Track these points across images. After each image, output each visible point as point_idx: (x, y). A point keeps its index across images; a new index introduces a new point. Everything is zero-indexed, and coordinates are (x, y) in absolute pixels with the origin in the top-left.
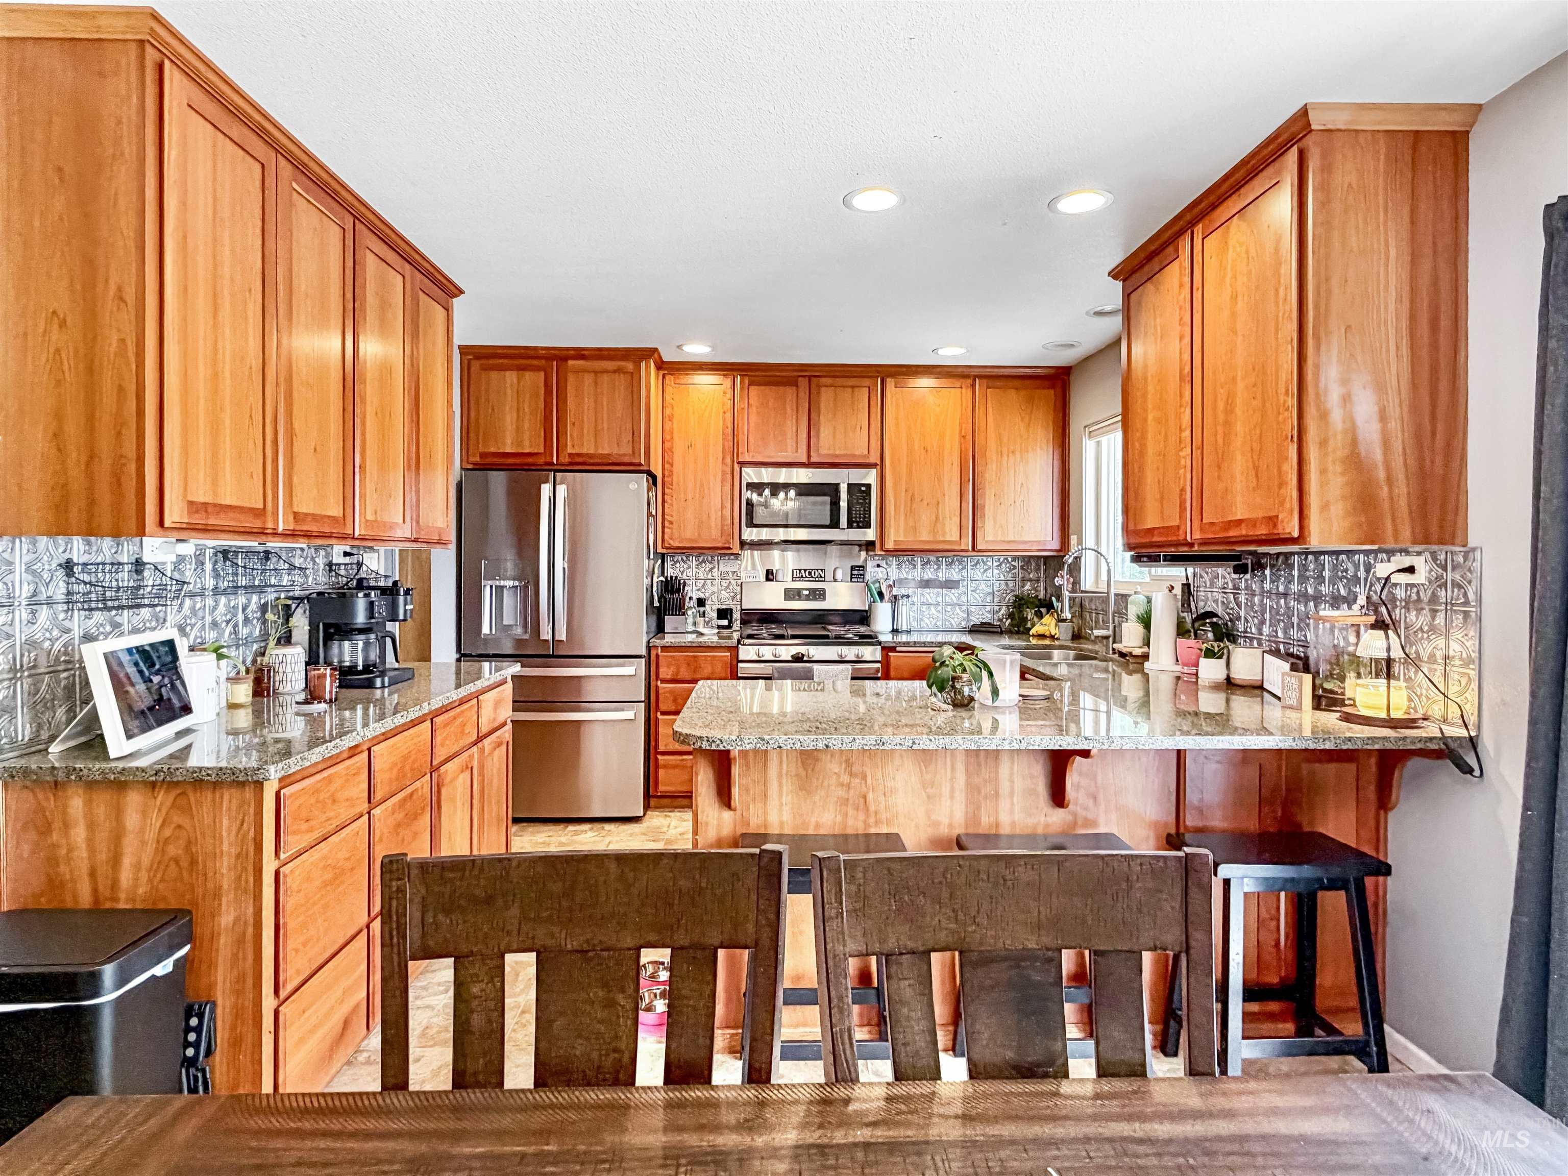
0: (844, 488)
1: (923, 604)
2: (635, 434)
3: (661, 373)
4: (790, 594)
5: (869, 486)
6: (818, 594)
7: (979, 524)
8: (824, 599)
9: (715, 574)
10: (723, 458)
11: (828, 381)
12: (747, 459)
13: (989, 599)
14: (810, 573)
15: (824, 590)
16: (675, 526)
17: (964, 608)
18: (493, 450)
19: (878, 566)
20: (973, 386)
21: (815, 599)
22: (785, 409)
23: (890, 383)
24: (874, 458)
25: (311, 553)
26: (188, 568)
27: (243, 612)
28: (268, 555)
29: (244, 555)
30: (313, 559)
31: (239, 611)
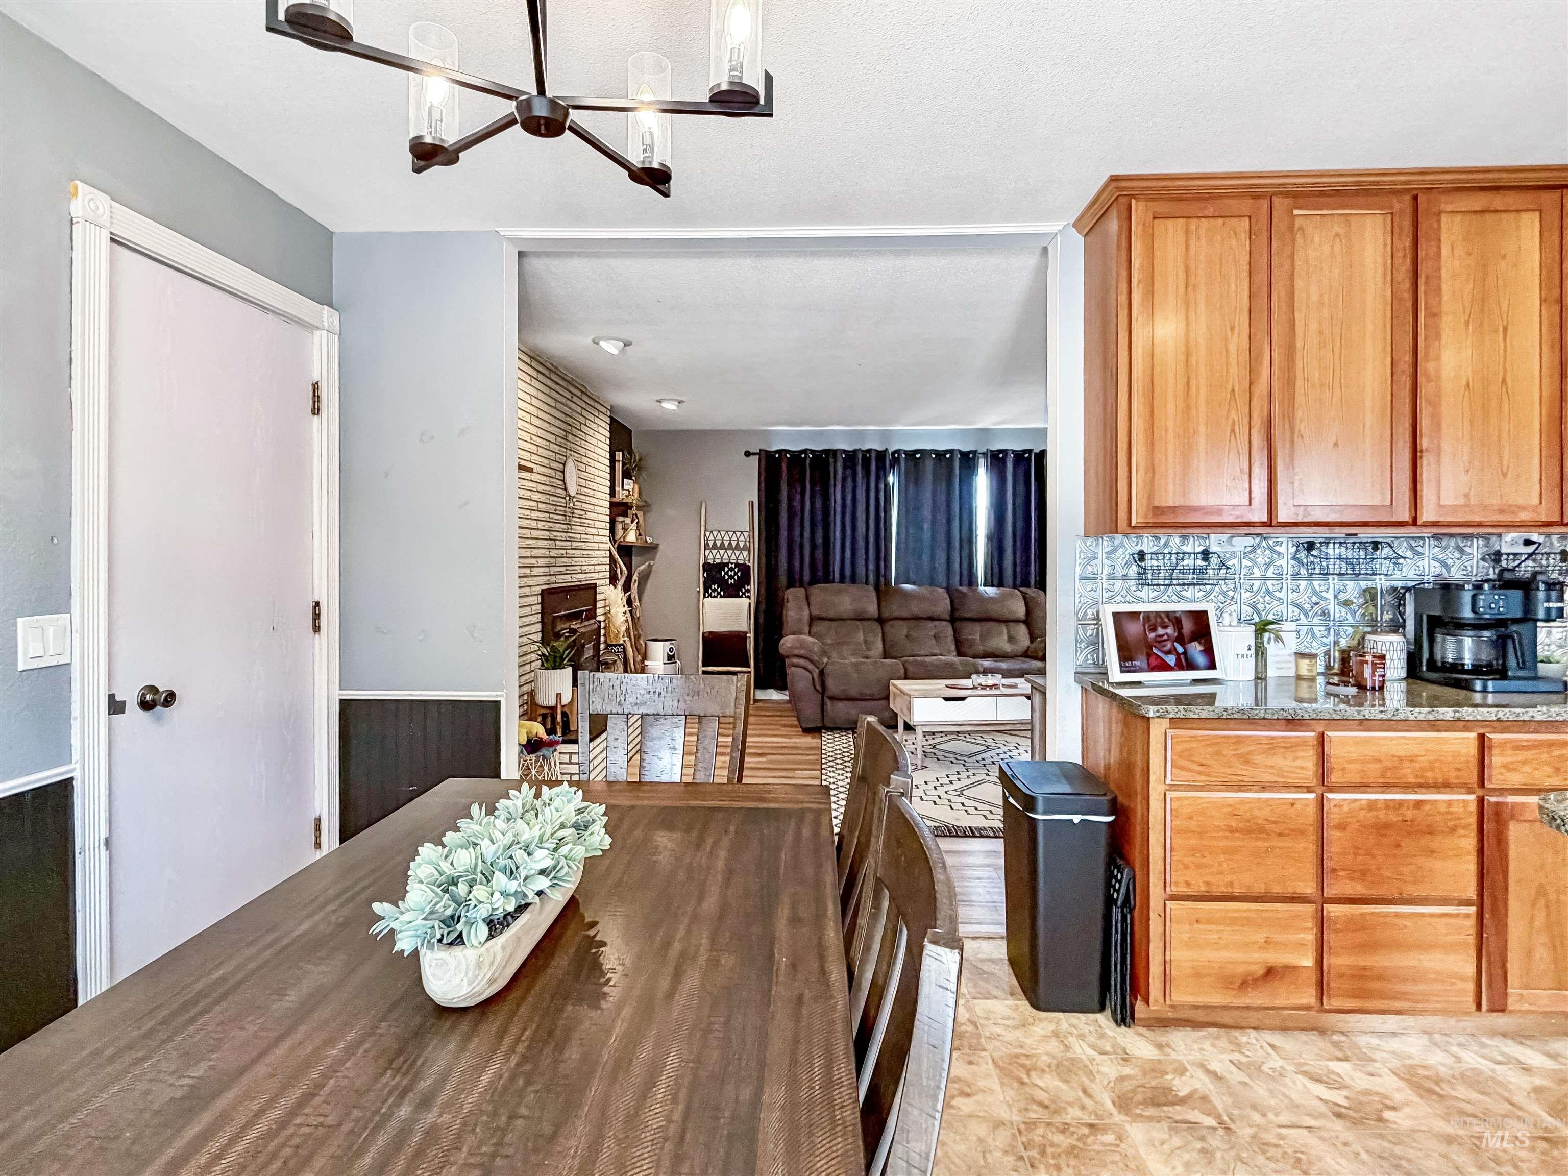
25: (1456, 543)
26: (1262, 557)
27: (1335, 597)
28: (1376, 545)
29: (1337, 546)
30: (1461, 551)
31: (1330, 596)
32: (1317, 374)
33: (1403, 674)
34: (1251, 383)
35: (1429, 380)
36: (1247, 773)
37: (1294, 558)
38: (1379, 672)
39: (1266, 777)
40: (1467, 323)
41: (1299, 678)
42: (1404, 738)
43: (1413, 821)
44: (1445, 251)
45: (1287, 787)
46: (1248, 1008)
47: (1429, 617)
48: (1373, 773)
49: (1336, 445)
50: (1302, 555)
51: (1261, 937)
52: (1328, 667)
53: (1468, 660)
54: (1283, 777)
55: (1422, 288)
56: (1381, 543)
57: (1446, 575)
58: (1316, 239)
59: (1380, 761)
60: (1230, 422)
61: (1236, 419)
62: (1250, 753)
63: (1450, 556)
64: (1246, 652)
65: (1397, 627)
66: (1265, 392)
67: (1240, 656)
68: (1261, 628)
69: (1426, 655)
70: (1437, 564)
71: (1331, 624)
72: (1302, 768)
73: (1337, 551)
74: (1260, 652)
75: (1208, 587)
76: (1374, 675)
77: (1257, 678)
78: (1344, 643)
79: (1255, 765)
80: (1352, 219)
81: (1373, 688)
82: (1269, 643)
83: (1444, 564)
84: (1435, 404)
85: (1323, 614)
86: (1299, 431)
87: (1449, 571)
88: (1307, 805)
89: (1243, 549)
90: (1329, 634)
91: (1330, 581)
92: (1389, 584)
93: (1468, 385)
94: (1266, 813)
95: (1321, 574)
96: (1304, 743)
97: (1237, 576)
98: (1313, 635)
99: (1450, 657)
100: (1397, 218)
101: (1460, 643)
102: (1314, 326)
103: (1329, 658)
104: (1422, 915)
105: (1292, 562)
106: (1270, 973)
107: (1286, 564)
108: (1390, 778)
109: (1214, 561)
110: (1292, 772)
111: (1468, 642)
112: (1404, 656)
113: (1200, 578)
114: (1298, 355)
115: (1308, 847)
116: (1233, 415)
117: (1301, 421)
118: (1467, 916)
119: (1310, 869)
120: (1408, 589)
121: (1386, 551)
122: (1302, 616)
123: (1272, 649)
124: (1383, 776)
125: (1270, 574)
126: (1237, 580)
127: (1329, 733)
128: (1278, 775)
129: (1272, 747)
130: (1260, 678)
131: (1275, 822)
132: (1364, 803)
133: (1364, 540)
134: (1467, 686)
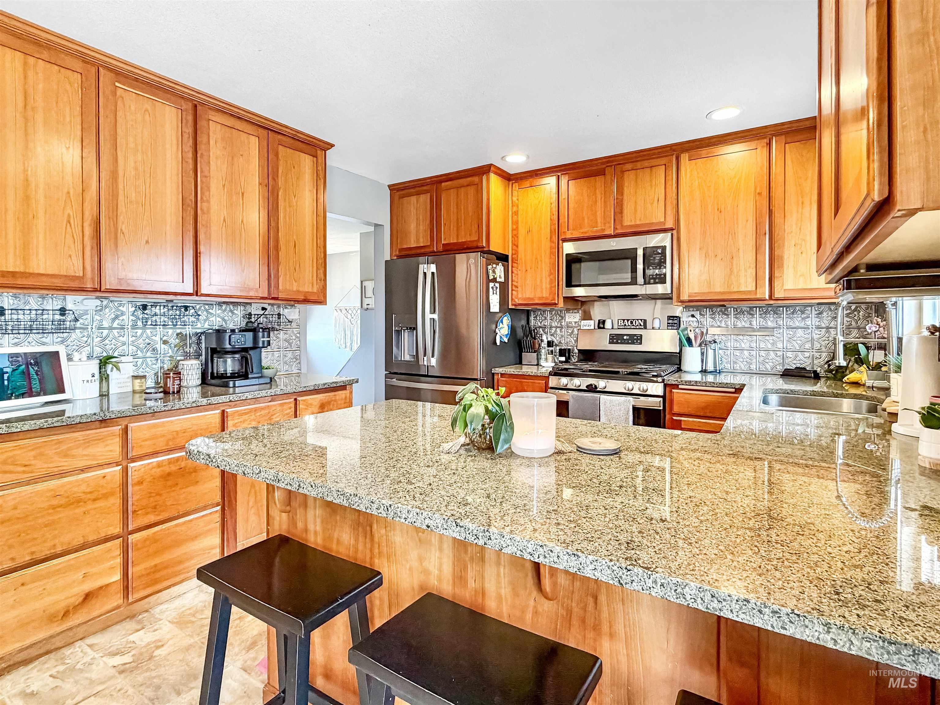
0: (640, 252)
1: (736, 349)
2: (479, 226)
3: (511, 182)
4: (615, 339)
5: (664, 248)
6: (637, 340)
7: (777, 274)
8: (641, 343)
9: (563, 324)
10: (551, 238)
11: (629, 166)
12: (568, 236)
13: (808, 346)
14: (632, 323)
15: (641, 335)
16: (519, 289)
17: (780, 353)
18: (405, 247)
19: (693, 316)
20: (769, 144)
21: (633, 343)
22: (595, 194)
23: (684, 157)
24: (670, 224)
25: (230, 308)
26: (109, 314)
27: (161, 339)
28: (186, 308)
29: (162, 307)
30: (231, 311)
31: (157, 338)
32: (134, 195)
33: (199, 382)
34: (83, 191)
35: (203, 213)
36: (66, 464)
37: (133, 315)
38: (177, 382)
39: (81, 464)
40: (224, 186)
41: (134, 392)
42: (179, 419)
43: (185, 467)
44: (212, 142)
45: (101, 466)
46: (71, 629)
47: (211, 348)
48: (161, 445)
49: (147, 242)
50: (139, 313)
51: (80, 575)
52: (157, 383)
53: (229, 370)
54: (97, 460)
55: (199, 159)
56: (189, 307)
57: (225, 325)
58: (133, 108)
59: (164, 436)
60: (66, 216)
61: (71, 214)
62: (69, 449)
63: (227, 315)
64: (90, 378)
65: (198, 356)
66: (95, 198)
67: (85, 382)
68: (104, 362)
69: (210, 371)
70: (220, 320)
71: (158, 356)
72: (111, 451)
73: (162, 311)
74: (104, 377)
75: (65, 335)
76: (174, 385)
77: (101, 395)
78: (166, 367)
79: (73, 456)
80: (157, 103)
81: (174, 392)
82: (112, 371)
83: (224, 319)
84: (207, 226)
85: (154, 350)
86: (121, 230)
87: (226, 323)
88: (115, 475)
89: (94, 308)
90: (157, 362)
91: (158, 329)
92: (194, 331)
93: (224, 220)
94: (83, 488)
95: (151, 325)
96: (113, 435)
97: (90, 327)
98: (147, 365)
99: (221, 370)
100: (184, 113)
101: (225, 362)
102: (131, 163)
103: (157, 377)
104: (191, 521)
105: (132, 318)
106: (88, 597)
107: (127, 319)
108: (171, 445)
109: (70, 317)
110: (103, 455)
111: (229, 361)
112: (200, 372)
113: (60, 328)
114: (120, 179)
115: (116, 501)
116: (69, 211)
117: (123, 223)
118: (216, 511)
119: (117, 517)
120: (202, 333)
121: (192, 311)
122: (139, 352)
123: (113, 375)
124: (167, 444)
125: (115, 325)
126: (90, 330)
127: (131, 425)
128: (93, 460)
129: (88, 443)
130: (104, 395)
131: (90, 493)
132: (155, 464)
133: (179, 305)
134: (226, 386)
